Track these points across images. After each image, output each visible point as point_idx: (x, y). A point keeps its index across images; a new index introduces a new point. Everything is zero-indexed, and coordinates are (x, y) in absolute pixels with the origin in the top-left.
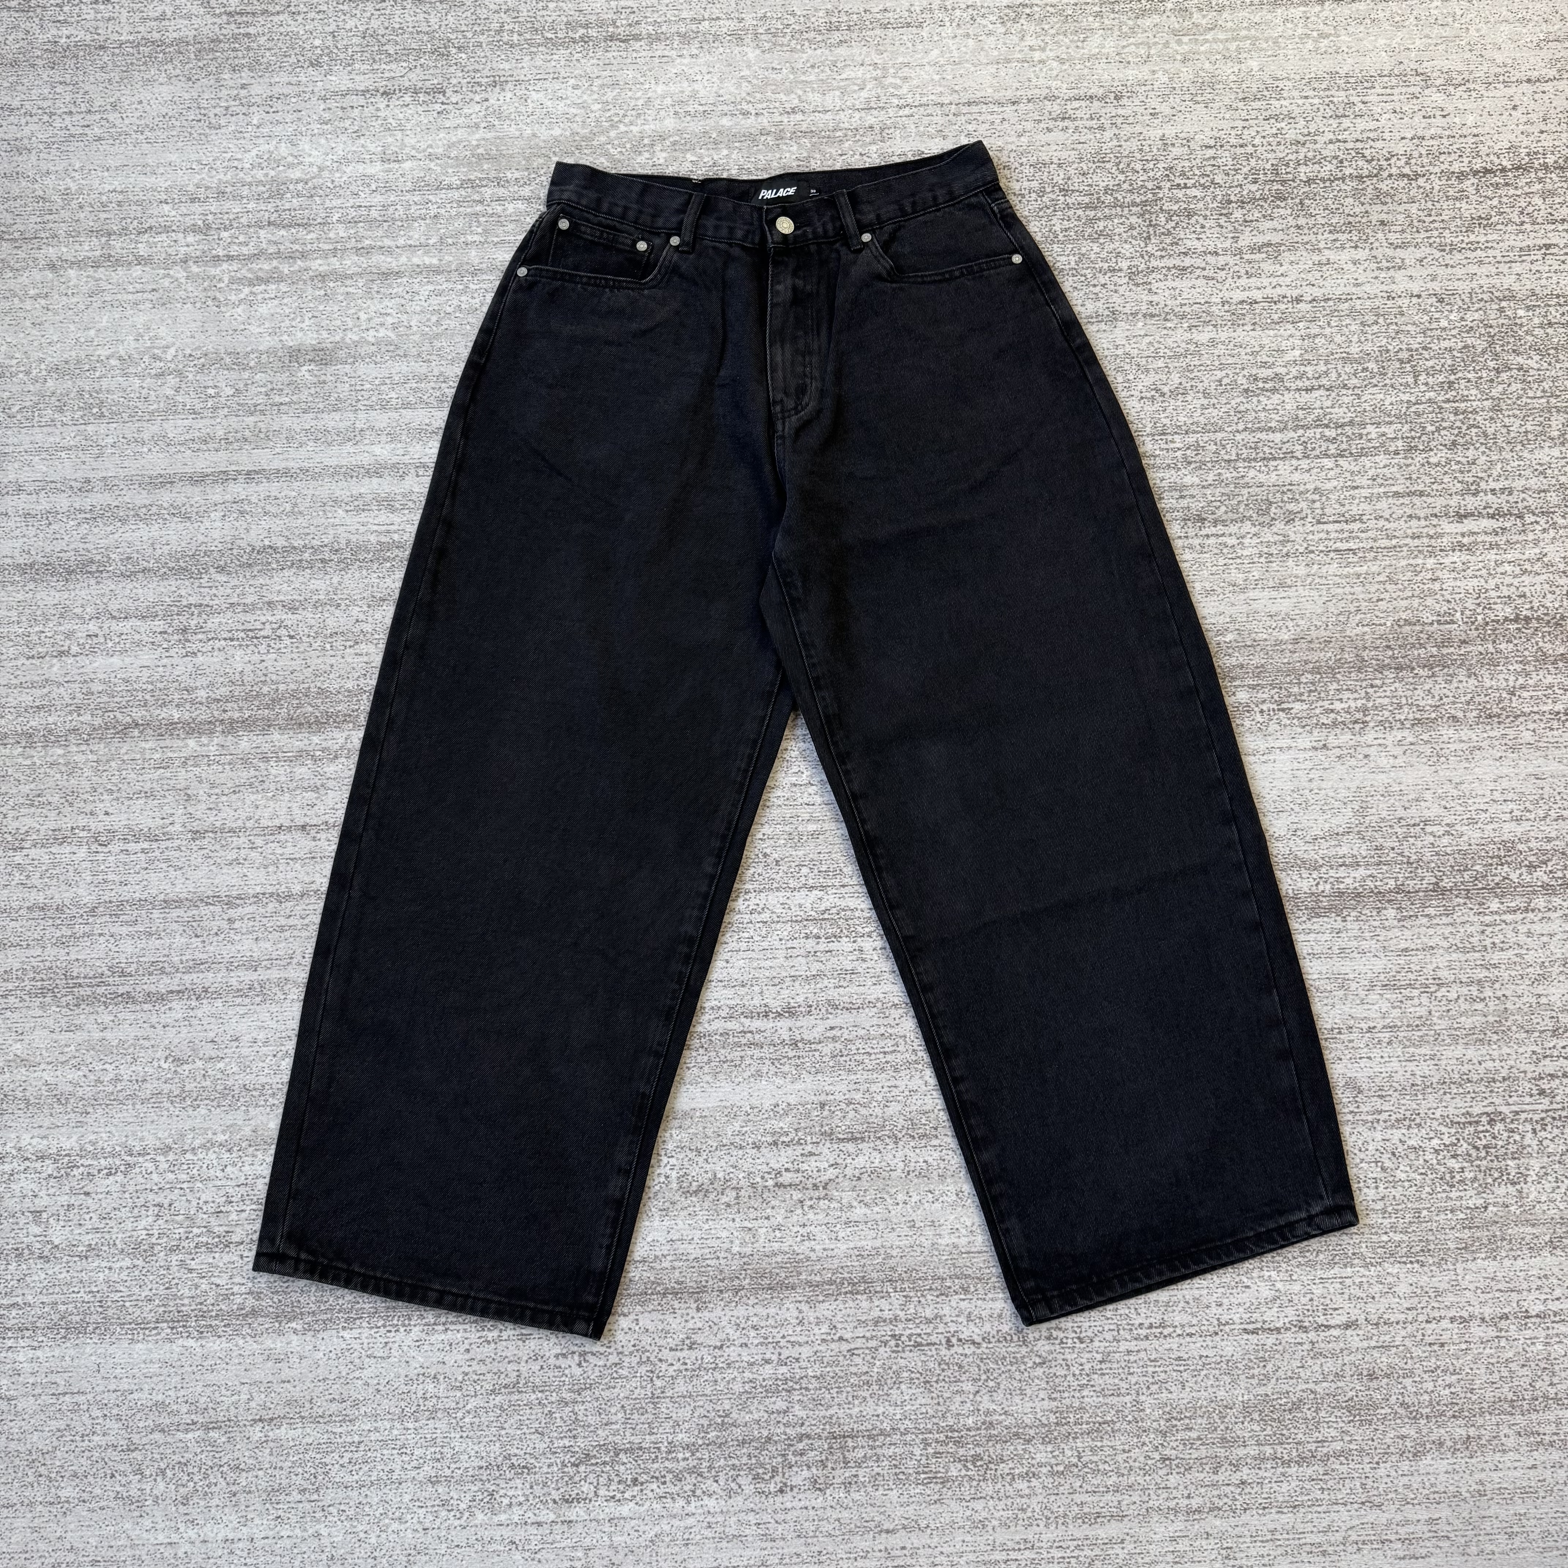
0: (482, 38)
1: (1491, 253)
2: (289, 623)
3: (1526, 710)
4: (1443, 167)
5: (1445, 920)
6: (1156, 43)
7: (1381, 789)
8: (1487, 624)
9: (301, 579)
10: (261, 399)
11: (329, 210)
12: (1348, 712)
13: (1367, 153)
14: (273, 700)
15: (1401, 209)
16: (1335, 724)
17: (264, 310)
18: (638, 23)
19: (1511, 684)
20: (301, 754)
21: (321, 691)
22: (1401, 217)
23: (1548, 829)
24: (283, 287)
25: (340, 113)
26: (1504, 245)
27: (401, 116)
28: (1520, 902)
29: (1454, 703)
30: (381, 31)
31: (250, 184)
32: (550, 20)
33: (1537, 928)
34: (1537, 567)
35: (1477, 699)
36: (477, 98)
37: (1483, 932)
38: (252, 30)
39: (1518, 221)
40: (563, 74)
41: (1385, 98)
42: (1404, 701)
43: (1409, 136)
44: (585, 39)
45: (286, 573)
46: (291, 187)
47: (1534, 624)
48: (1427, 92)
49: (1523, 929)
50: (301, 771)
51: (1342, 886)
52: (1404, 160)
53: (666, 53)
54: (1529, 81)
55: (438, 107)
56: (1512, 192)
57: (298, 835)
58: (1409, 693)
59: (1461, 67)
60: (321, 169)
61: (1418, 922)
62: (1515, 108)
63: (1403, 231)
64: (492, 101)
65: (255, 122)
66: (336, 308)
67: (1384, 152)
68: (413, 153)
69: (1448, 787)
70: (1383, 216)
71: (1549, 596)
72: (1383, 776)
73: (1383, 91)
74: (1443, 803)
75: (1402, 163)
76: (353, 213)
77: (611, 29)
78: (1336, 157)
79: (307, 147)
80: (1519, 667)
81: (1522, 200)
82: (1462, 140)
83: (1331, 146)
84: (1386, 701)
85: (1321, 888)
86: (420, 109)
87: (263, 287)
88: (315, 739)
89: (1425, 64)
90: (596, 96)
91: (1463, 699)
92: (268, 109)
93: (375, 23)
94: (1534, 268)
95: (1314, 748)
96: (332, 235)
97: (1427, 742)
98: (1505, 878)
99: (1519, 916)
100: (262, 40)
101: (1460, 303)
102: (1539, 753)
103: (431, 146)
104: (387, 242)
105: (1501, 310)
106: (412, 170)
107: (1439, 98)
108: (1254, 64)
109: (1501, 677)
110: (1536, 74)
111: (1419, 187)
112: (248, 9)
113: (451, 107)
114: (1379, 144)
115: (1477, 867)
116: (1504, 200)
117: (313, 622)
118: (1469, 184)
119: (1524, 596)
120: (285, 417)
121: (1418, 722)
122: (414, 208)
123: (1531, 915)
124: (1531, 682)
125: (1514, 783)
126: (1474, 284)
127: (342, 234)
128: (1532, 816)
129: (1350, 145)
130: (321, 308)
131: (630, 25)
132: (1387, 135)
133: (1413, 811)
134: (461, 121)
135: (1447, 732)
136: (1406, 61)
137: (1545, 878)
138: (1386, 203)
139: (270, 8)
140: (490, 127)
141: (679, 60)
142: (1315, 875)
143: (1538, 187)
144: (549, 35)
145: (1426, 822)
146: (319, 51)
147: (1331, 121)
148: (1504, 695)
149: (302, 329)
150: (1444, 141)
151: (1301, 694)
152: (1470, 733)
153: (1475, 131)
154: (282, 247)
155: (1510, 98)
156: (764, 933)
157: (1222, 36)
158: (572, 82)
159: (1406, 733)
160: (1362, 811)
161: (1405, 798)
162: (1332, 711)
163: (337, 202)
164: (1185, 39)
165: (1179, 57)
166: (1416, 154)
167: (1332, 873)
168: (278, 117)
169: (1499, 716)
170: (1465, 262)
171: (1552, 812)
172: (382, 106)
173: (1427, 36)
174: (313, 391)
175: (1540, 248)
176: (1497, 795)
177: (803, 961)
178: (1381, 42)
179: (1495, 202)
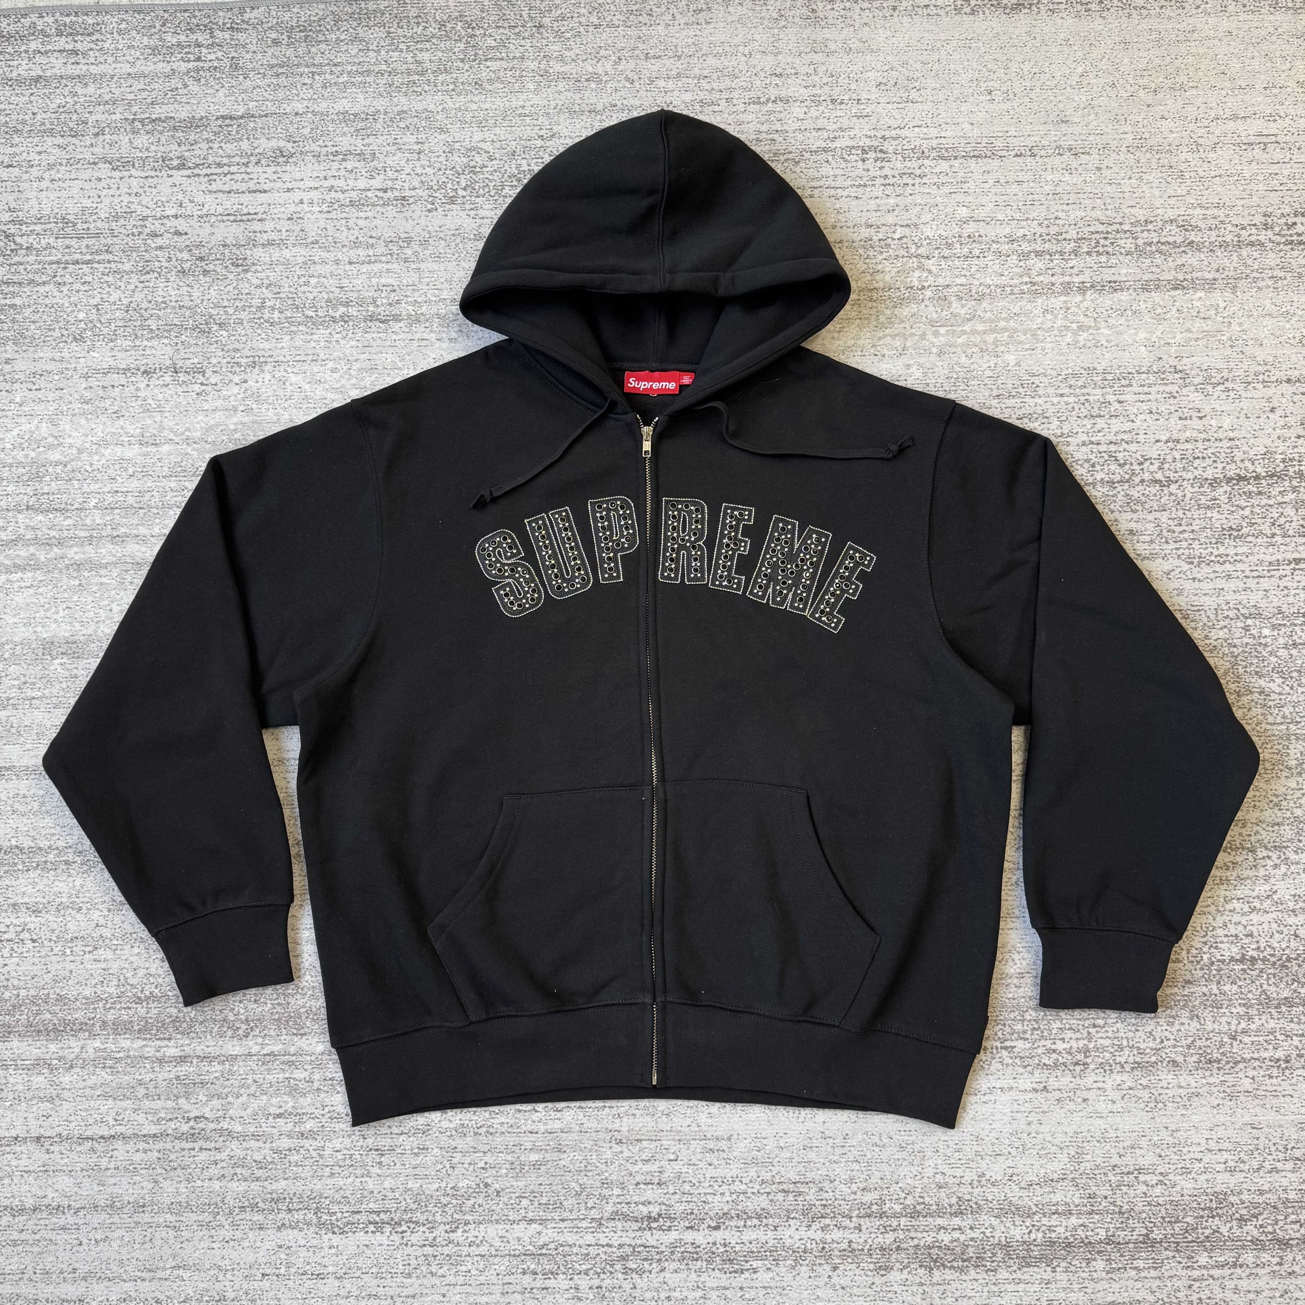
0: (243, 315)
1: (1239, 566)
2: (32, 926)
3: (1247, 1056)
4: (1196, 473)
5: (1153, 1273)
6: (912, 335)
7: (1098, 1135)
8: (1212, 963)
9: (45, 881)
10: (13, 693)
11: (87, 495)
12: (1069, 1053)
13: (1120, 456)
14: (14, 1006)
15: (1150, 517)
16: (1056, 1065)
17: (20, 599)
18: (398, 302)
19: (1233, 1028)
20: (38, 1064)
21: (60, 998)
22: (1150, 526)
23: (1261, 1181)
24: (39, 576)
25: (101, 393)
26: (1254, 559)
27: (160, 397)
28: (1228, 1256)
29: (1175, 1046)
30: (144, 306)
31: (11, 466)
32: (311, 296)
33: (1244, 1284)
34: (1267, 904)
35: (1198, 1043)
36: (236, 379)
37: (1190, 1287)
38: (18, 301)
39: (1268, 532)
40: (322, 356)
41: (1142, 397)
42: (1125, 1043)
43: (1164, 438)
44: (345, 319)
45: (31, 874)
46: (51, 470)
47: (1260, 965)
48: (1185, 391)
49: (1230, 1284)
50: (39, 1080)
51: (1053, 1235)
52: (1157, 464)
53: (425, 336)
54: (1289, 381)
55: (197, 388)
56: (1265, 501)
57: (32, 1146)
58: (1131, 1035)
59: (1221, 365)
60: (80, 451)
61: (1126, 1275)
62: (1273, 410)
63: (1152, 542)
64: (250, 383)
65: (18, 400)
66: (90, 599)
67: (1138, 456)
68: (171, 436)
69: (1164, 1134)
70: (1133, 525)
71: (1277, 936)
72: (1100, 1122)
73: (1140, 389)
74: (1158, 1151)
75: (1154, 468)
76: (109, 499)
77: (371, 308)
78: (1087, 461)
79: (67, 427)
80: (1242, 1010)
81: (1274, 510)
82: (1218, 444)
83: (1084, 449)
84: (1107, 1042)
85: (1033, 1236)
86: (180, 389)
87: (20, 575)
88: (53, 1047)
89: (1185, 361)
90: (354, 381)
91: (1184, 1043)
92: (30, 386)
93: (138, 297)
94: (1283, 583)
95: (1036, 1090)
96: (88, 521)
97: (1145, 1087)
98: (1215, 1231)
99: (1227, 1271)
100: (28, 312)
101: (1205, 620)
102: (1257, 1102)
103: (188, 430)
104: (143, 530)
105: (1246, 628)
106: (170, 454)
107: (1196, 398)
108: (1011, 358)
109: (1224, 1019)
110: (1297, 373)
111: (1171, 494)
112: (16, 278)
113: (209, 388)
114: (1133, 447)
115: (1188, 1219)
116: (1257, 510)
117: (55, 926)
118: (1222, 492)
119: (1251, 935)
120: (36, 712)
121: (1138, 1066)
122: (170, 494)
123: (1239, 1271)
124: (1253, 1027)
125: (1230, 1132)
126: (1221, 600)
127: (98, 521)
128: (1246, 1167)
129: (1103, 448)
130: (75, 598)
131: (390, 304)
132: (1141, 438)
133: (1128, 1159)
134: (219, 403)
135: (1166, 1076)
136: (1165, 357)
137: (1255, 1233)
138: (1137, 511)
139: (37, 278)
140: (248, 410)
141: (438, 344)
142: (1028, 1222)
143: (1292, 496)
144: (310, 313)
145: (1140, 1170)
146: (82, 325)
147: (1086, 422)
148: (1226, 1039)
149: (56, 621)
150: (1200, 445)
151: (1025, 1032)
152: (1190, 1078)
153: (1231, 435)
154: (39, 533)
155: (1269, 400)
156: (481, 1267)
157: (980, 327)
158: (331, 365)
159: (1125, 1077)
160: (1078, 1158)
161: (1121, 1145)
162: (1054, 1051)
163: (94, 487)
164: (943, 330)
165: (934, 350)
166: (1169, 458)
167: (1045, 1221)
168: (40, 394)
169: (1219, 1061)
170: (1212, 576)
171: (1266, 1164)
172: (142, 386)
173: (1189, 331)
174: (64, 685)
175: (1290, 563)
176: (1212, 1145)
177: (518, 1297)
178: (1142, 335)
179: (1247, 512)
